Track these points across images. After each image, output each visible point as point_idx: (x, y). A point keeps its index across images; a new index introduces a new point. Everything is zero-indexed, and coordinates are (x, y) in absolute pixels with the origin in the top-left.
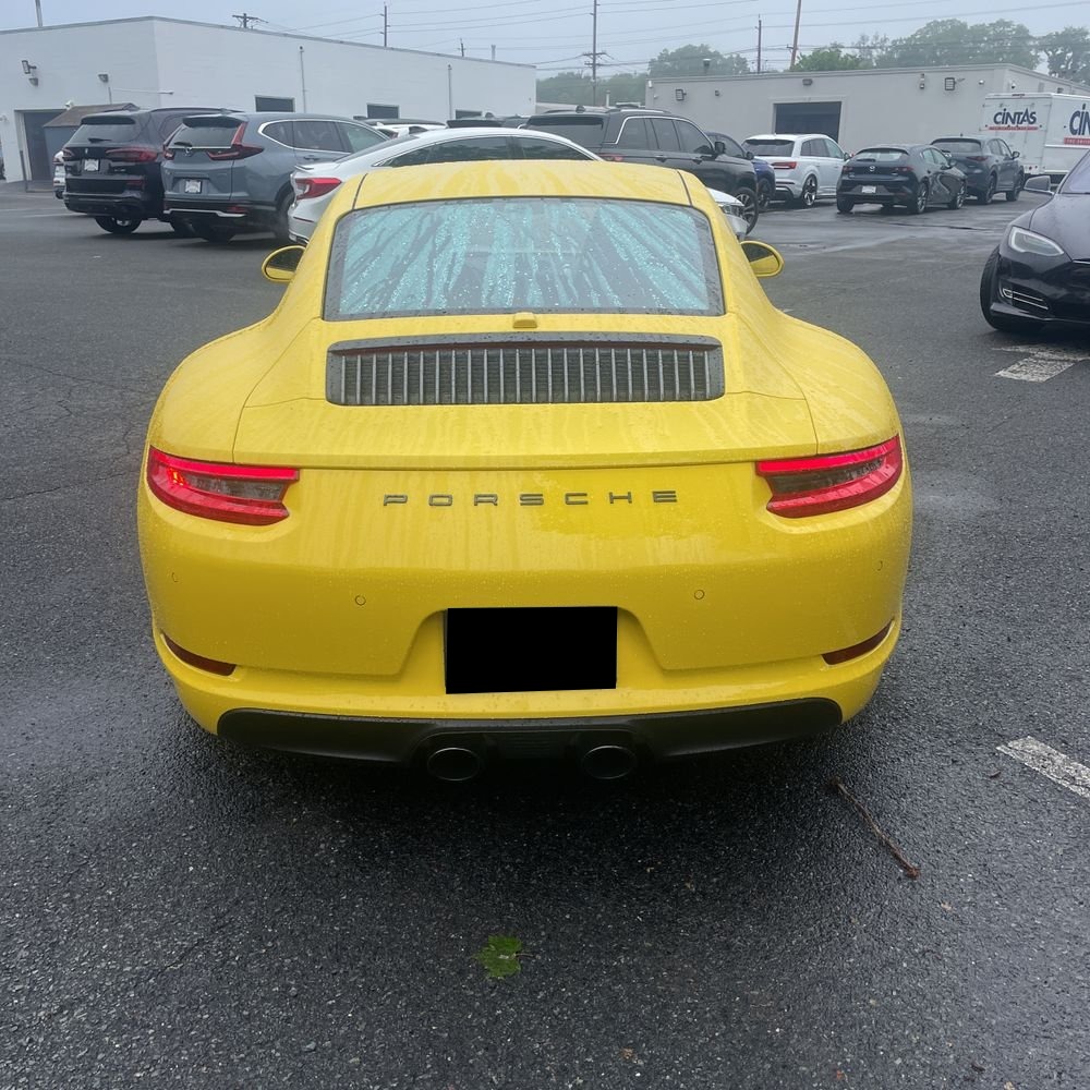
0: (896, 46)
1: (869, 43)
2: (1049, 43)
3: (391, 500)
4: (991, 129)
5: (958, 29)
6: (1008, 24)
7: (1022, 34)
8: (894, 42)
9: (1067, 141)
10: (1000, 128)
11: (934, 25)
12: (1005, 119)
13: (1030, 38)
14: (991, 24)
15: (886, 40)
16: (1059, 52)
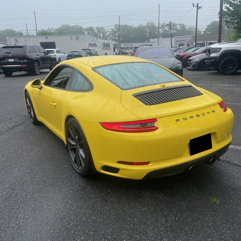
0: (56, 30)
1: (50, 29)
2: (87, 30)
3: (177, 120)
4: (88, 47)
5: (68, 27)
6: (78, 26)
7: (81, 28)
8: (56, 29)
9: (103, 49)
10: (90, 47)
11: (63, 26)
12: (90, 45)
13: (83, 29)
14: (75, 26)
15: (53, 29)
16: (89, 32)
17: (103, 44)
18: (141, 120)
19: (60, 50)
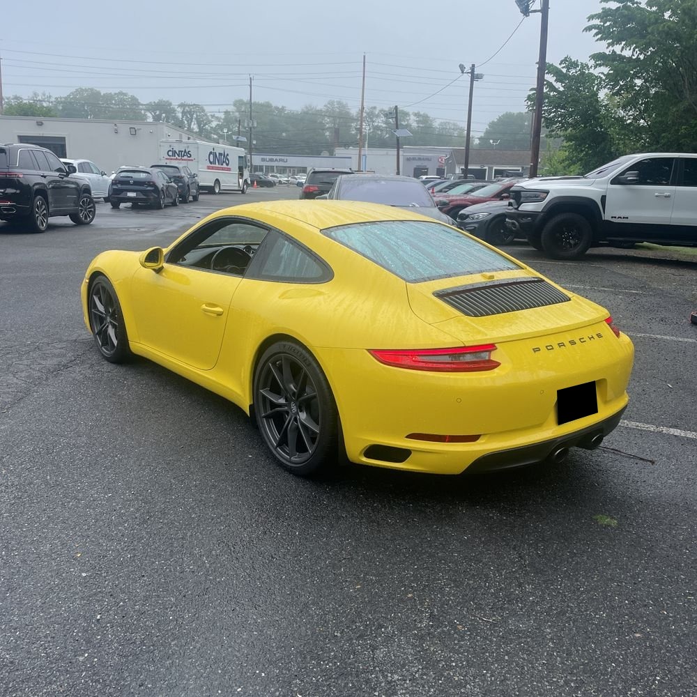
0: (58, 102)
1: (40, 98)
2: (152, 107)
3: (536, 350)
4: (167, 159)
5: (95, 95)
6: (125, 94)
7: (134, 102)
8: (57, 98)
9: (209, 168)
10: (171, 159)
11: (79, 91)
12: (173, 153)
13: (139, 104)
14: (115, 94)
15: (50, 97)
16: (158, 113)
17: (211, 153)
18: (463, 345)
19: (88, 163)
